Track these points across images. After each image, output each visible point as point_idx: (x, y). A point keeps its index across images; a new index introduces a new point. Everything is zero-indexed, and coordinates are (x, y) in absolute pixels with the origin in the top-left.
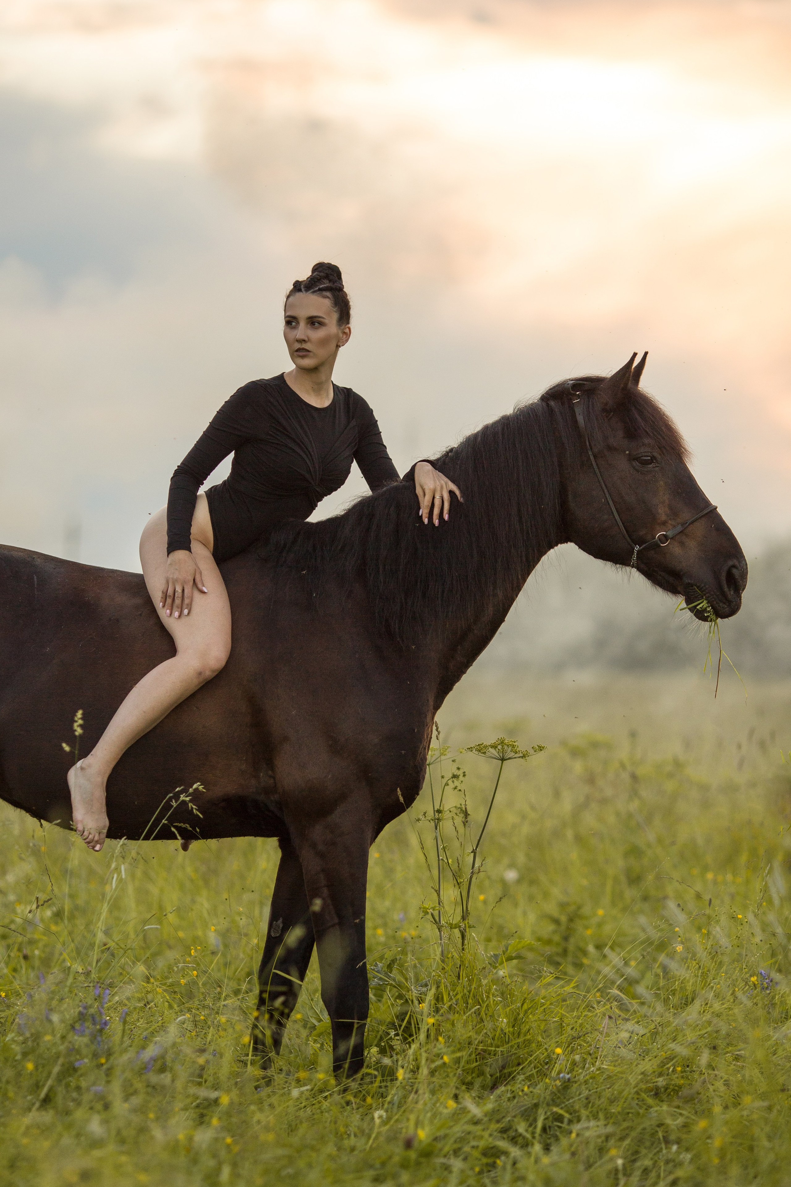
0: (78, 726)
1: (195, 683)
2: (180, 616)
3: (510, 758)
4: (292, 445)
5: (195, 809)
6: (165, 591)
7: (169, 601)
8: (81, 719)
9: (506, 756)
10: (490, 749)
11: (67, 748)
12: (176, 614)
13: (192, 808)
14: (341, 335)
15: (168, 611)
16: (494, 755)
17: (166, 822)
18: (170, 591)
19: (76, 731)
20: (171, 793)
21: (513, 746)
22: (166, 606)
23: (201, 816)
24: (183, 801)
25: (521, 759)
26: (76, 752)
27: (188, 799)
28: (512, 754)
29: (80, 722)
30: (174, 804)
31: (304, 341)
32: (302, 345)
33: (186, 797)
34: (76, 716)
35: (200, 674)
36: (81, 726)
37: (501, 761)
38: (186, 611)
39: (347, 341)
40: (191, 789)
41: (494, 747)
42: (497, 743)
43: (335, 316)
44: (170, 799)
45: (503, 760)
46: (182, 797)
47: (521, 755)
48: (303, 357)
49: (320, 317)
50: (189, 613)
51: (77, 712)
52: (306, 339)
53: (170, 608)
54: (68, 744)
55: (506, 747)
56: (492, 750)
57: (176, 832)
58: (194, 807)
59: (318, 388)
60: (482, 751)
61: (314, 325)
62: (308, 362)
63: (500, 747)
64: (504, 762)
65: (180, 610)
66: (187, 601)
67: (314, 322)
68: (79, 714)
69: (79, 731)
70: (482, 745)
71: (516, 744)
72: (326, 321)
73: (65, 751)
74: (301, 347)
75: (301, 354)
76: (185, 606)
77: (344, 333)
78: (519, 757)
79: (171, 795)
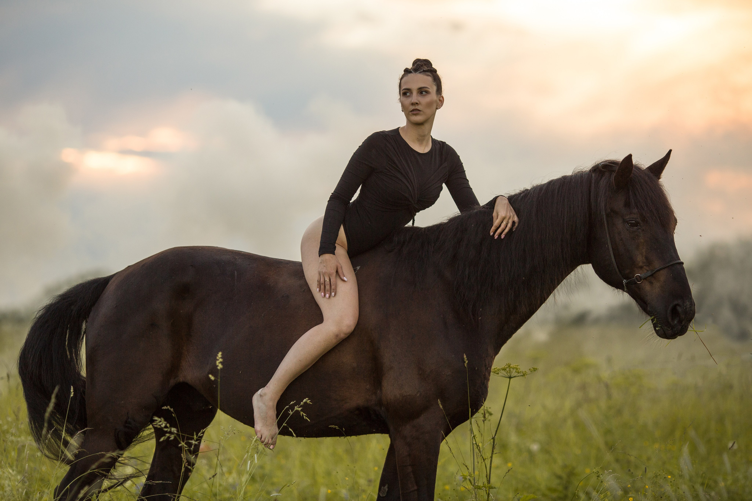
0: (219, 363)
1: (334, 341)
2: (329, 297)
3: (515, 377)
4: (399, 176)
5: (305, 415)
6: (319, 280)
7: (322, 287)
8: (221, 358)
9: (513, 375)
10: (502, 371)
11: (212, 378)
12: (327, 295)
13: (303, 415)
14: (438, 101)
15: (323, 294)
16: (505, 375)
17: (285, 425)
18: (322, 280)
19: (218, 366)
20: (287, 406)
21: (517, 369)
22: (321, 291)
23: (309, 420)
24: (297, 411)
25: (522, 377)
26: (219, 380)
27: (300, 409)
28: (516, 374)
29: (221, 360)
30: (291, 413)
31: (417, 103)
32: (415, 107)
33: (299, 408)
34: (218, 356)
35: (337, 336)
36: (221, 362)
37: (509, 379)
38: (333, 294)
39: (442, 105)
40: (302, 403)
41: (504, 369)
42: (506, 367)
43: (435, 88)
44: (288, 410)
45: (510, 378)
46: (296, 408)
47: (522, 374)
48: (416, 115)
49: (426, 88)
50: (335, 295)
51: (218, 353)
52: (418, 102)
53: (323, 291)
54: (213, 375)
55: (512, 370)
56: (503, 372)
57: (292, 431)
58: (304, 414)
59: (422, 139)
60: (496, 373)
61: (422, 93)
62: (418, 118)
63: (508, 369)
64: (512, 379)
65: (329, 292)
66: (333, 287)
67: (422, 91)
68: (220, 355)
69: (220, 366)
70: (496, 368)
71: (518, 367)
72: (430, 90)
73: (211, 380)
74: (415, 108)
75: (415, 112)
76: (332, 291)
77: (440, 100)
78: (521, 376)
79: (288, 407)
